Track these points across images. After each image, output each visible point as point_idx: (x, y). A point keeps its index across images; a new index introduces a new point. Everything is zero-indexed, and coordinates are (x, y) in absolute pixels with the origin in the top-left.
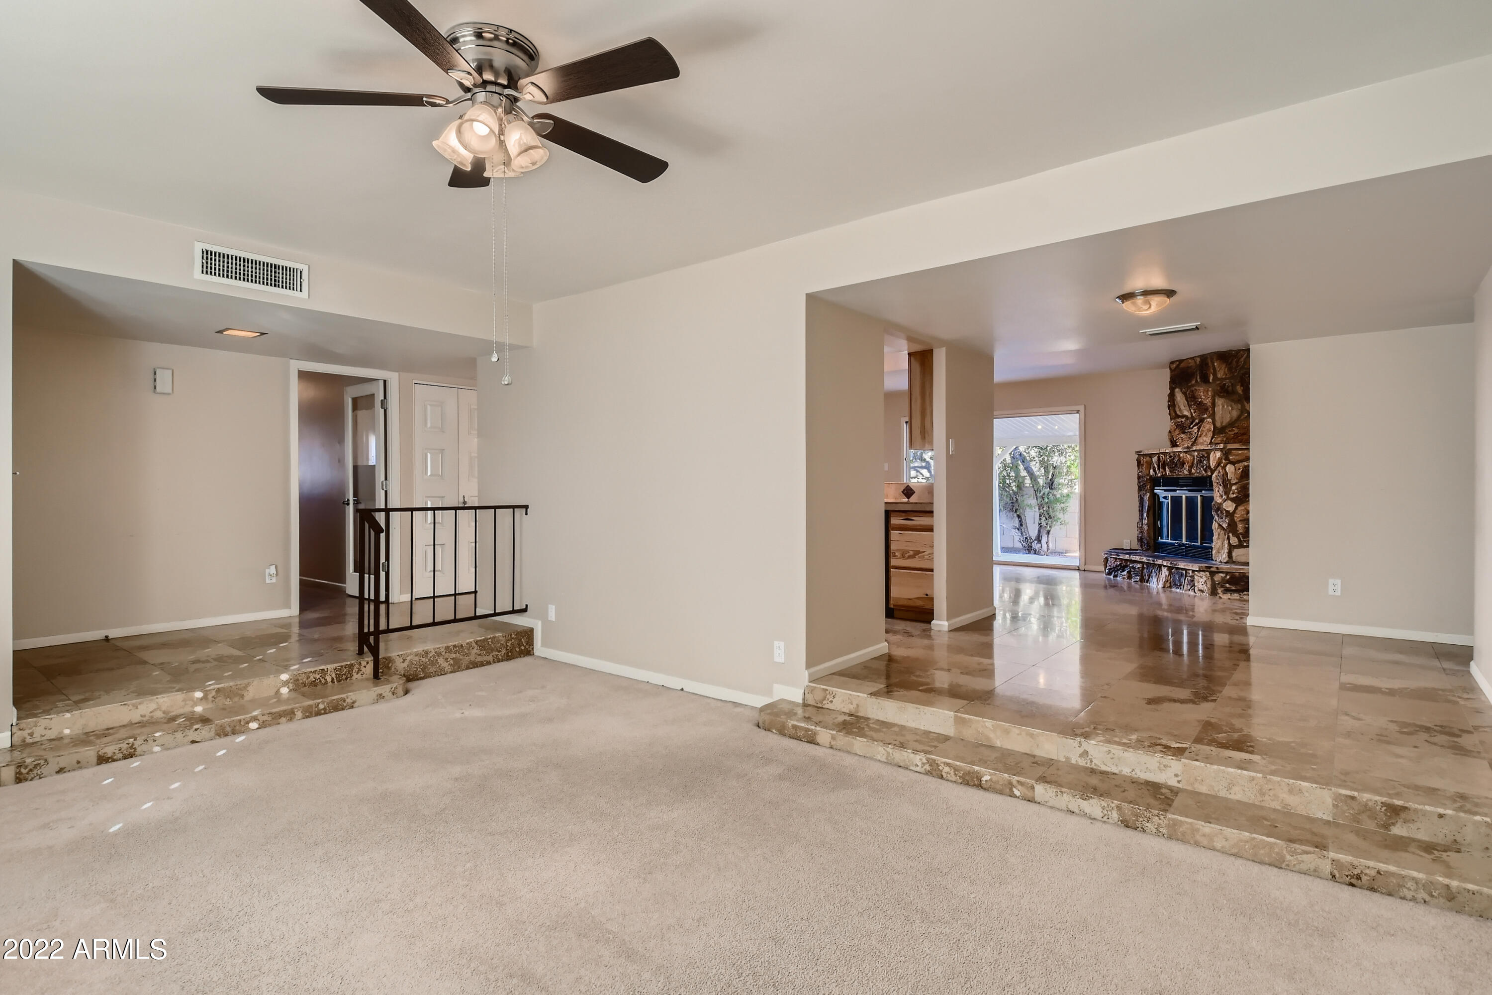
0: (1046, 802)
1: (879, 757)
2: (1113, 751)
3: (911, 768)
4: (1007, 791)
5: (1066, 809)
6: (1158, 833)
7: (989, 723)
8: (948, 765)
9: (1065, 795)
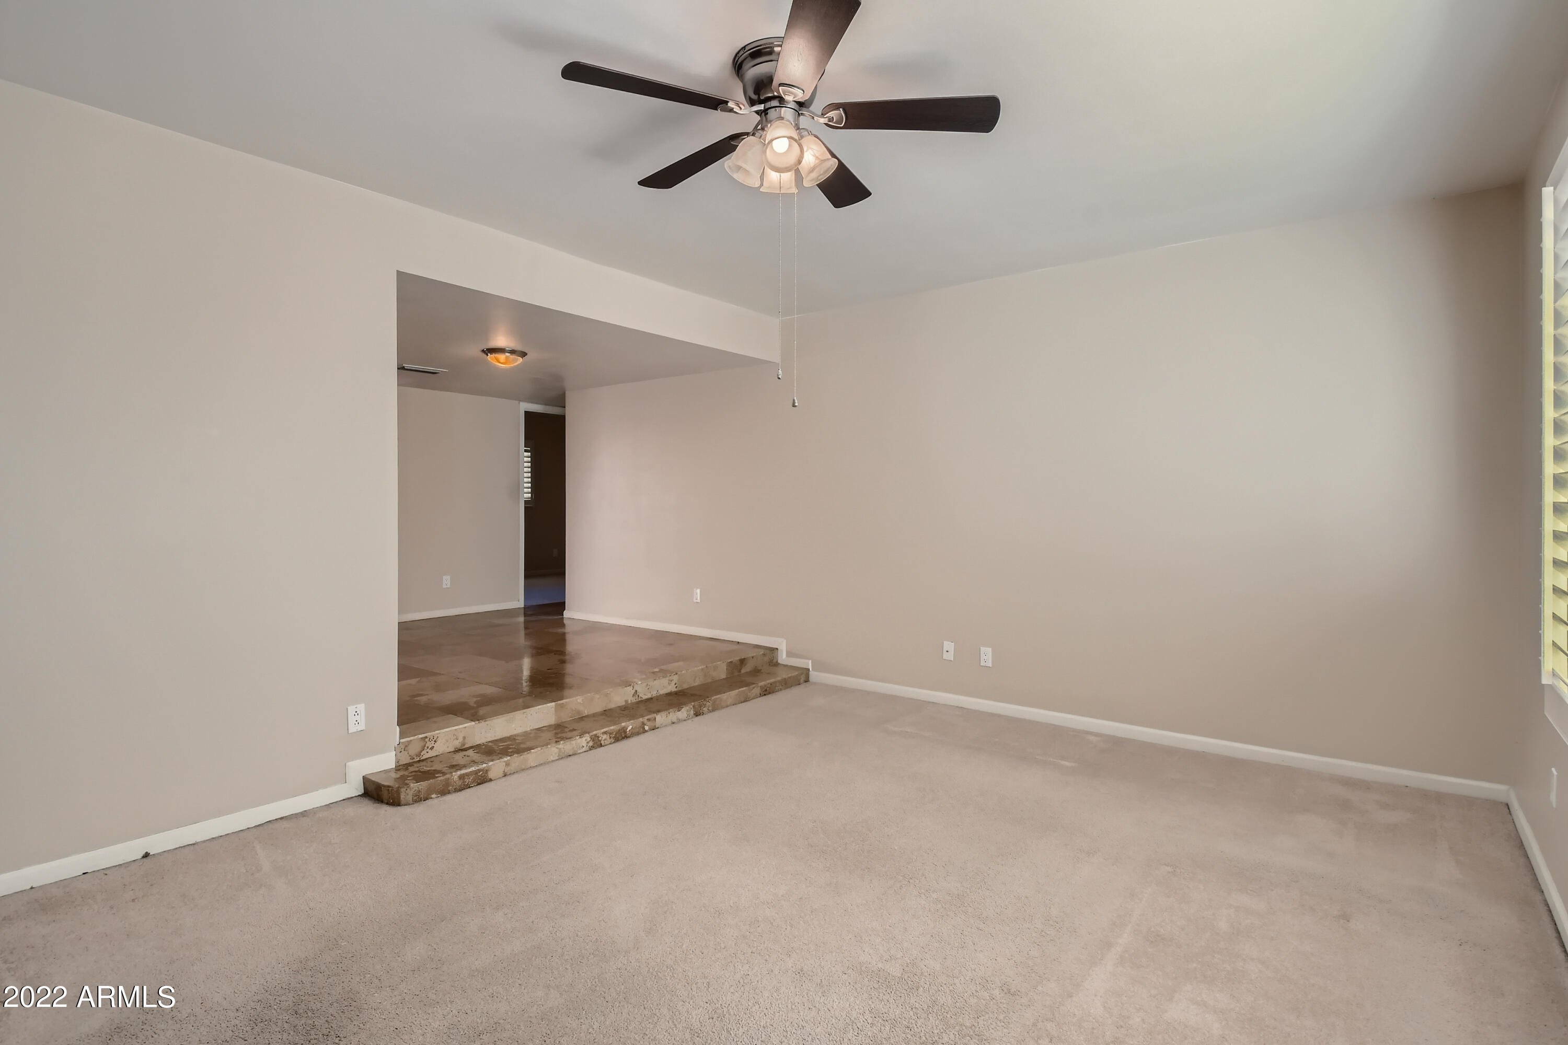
0: (661, 724)
1: (552, 758)
2: (649, 684)
3: (579, 752)
4: (641, 731)
5: (671, 722)
6: (710, 711)
7: (579, 699)
8: (605, 733)
9: (671, 713)
